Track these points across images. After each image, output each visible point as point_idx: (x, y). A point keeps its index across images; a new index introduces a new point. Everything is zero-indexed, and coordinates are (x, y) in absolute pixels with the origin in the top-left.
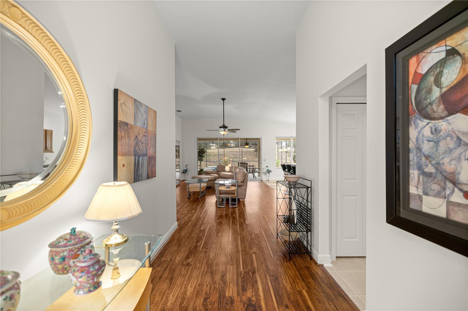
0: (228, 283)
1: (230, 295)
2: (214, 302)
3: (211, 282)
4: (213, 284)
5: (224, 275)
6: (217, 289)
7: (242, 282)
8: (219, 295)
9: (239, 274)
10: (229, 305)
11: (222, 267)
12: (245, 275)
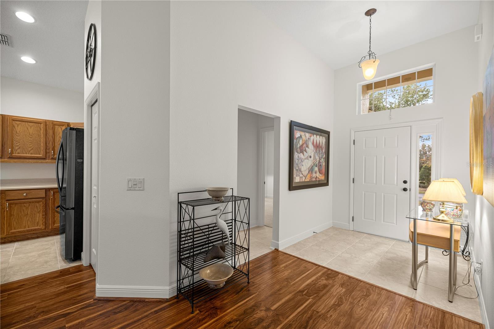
0: (337, 296)
1: (342, 288)
2: (359, 290)
3: (355, 306)
4: (354, 303)
5: (336, 305)
6: (352, 298)
7: (322, 291)
8: (352, 293)
9: (317, 298)
10: (347, 284)
11: (331, 316)
12: (312, 294)
